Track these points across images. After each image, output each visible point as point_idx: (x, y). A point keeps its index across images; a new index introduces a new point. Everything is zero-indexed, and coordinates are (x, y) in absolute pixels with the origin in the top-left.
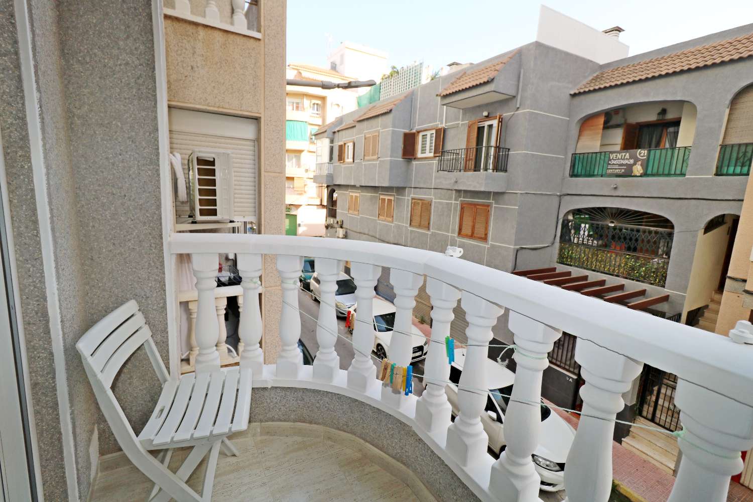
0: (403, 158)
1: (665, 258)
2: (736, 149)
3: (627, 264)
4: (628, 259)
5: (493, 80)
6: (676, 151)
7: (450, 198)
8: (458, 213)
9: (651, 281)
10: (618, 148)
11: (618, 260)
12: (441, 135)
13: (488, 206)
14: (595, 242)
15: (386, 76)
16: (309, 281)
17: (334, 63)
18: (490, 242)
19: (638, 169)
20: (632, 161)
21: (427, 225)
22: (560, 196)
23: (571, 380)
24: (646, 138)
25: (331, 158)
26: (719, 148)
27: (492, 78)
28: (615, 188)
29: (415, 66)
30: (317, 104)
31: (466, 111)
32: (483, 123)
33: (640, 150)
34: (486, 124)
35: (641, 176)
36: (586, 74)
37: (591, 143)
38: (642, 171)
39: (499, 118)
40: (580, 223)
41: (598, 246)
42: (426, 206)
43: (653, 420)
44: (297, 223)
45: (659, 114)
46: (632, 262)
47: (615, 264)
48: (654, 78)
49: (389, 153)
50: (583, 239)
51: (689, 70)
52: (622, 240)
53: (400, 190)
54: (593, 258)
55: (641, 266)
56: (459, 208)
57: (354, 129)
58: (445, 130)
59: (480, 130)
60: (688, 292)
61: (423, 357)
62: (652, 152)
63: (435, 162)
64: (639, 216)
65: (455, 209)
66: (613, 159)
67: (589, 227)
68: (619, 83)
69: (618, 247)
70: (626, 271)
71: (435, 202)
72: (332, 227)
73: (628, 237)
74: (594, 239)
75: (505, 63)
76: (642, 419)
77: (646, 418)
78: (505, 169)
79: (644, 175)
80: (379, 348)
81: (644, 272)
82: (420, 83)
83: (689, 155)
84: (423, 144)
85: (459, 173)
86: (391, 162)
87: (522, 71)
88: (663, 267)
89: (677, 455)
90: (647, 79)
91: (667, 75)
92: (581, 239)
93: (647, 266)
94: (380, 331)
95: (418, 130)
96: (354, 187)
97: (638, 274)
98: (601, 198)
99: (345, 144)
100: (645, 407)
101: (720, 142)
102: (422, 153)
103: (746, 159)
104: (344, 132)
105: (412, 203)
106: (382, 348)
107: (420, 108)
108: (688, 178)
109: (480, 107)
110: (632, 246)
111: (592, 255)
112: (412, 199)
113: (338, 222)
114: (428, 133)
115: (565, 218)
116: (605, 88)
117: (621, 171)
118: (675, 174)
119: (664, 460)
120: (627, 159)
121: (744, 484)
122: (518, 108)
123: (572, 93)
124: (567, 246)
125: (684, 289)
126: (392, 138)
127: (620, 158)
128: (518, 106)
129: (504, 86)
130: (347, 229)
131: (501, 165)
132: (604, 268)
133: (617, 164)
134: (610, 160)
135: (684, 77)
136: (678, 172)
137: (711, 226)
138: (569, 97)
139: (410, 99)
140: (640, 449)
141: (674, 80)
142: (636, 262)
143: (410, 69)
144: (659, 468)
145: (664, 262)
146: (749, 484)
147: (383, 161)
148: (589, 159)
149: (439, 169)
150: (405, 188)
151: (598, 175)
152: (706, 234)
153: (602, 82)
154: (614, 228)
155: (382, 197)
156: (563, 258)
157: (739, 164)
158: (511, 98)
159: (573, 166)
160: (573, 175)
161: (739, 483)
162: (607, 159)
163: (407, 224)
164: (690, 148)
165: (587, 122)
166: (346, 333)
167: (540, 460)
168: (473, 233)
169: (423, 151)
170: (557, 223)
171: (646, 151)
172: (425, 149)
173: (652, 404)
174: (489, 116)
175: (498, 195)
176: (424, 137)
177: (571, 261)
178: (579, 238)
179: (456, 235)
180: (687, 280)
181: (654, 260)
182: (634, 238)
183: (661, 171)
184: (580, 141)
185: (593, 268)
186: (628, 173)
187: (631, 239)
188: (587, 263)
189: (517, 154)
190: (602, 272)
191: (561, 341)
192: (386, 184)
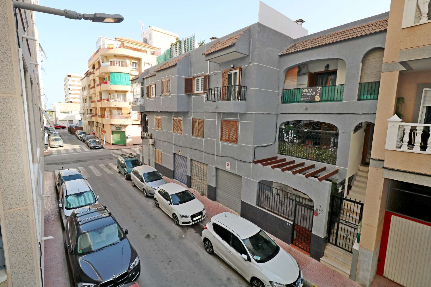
0: (185, 94)
1: (335, 148)
2: (367, 85)
3: (315, 153)
4: (316, 149)
5: (234, 44)
6: (336, 87)
7: (215, 118)
8: (220, 127)
9: (329, 161)
10: (306, 86)
11: (310, 150)
12: (207, 79)
13: (237, 122)
14: (298, 140)
15: (174, 44)
16: (130, 174)
17: (145, 39)
18: (239, 144)
19: (317, 98)
20: (314, 93)
21: (202, 135)
22: (277, 114)
23: (290, 225)
24: (320, 81)
25: (142, 95)
26: (358, 85)
27: (234, 43)
28: (306, 109)
29: (190, 38)
30: (135, 63)
31: (221, 64)
32: (231, 72)
33: (318, 87)
34: (233, 72)
35: (319, 102)
36: (287, 44)
37: (292, 84)
38: (319, 99)
39: (240, 69)
40: (289, 130)
41: (299, 143)
42: (201, 123)
43: (335, 244)
44: (126, 136)
45: (326, 67)
46: (318, 152)
47: (309, 153)
48: (322, 46)
49: (176, 90)
50: (291, 139)
51: (341, 41)
52: (312, 139)
53: (185, 114)
54: (297, 150)
55: (322, 154)
56: (220, 123)
57: (156, 77)
58: (209, 76)
59: (230, 76)
60: (348, 167)
61: (203, 218)
62: (324, 88)
63: (205, 96)
64: (319, 125)
65: (218, 124)
66: (304, 92)
67: (294, 132)
68: (304, 49)
69: (310, 143)
70: (315, 157)
71: (206, 120)
72: (146, 138)
73: (315, 137)
74: (297, 139)
75: (241, 35)
76: (330, 244)
77: (332, 243)
78: (245, 99)
79: (321, 101)
80: (174, 215)
81: (325, 156)
82: (193, 48)
83: (343, 89)
84: (197, 85)
85: (218, 102)
86: (178, 96)
87: (251, 40)
88: (334, 153)
89: (351, 265)
90: (319, 47)
91: (329, 44)
92: (290, 139)
93: (326, 153)
94: (174, 204)
95: (194, 77)
96: (157, 112)
97: (321, 158)
98: (299, 115)
99: (150, 86)
100: (331, 237)
101: (359, 82)
102: (197, 91)
103: (372, 91)
104: (149, 79)
105: (193, 121)
106: (176, 216)
107: (194, 63)
108: (344, 102)
109: (229, 62)
110: (317, 142)
111: (296, 148)
112: (193, 119)
113: (149, 135)
114: (200, 78)
115: (281, 127)
116: (298, 52)
117: (309, 99)
118: (337, 100)
119: (344, 269)
120: (311, 92)
121: (386, 277)
122: (250, 62)
123: (280, 54)
124: (283, 143)
125: (346, 165)
126: (178, 81)
127: (308, 92)
128: (250, 61)
129: (241, 48)
130: (155, 139)
131: (242, 97)
132: (303, 155)
133: (306, 95)
134: (302, 93)
135: (338, 46)
136: (338, 99)
137: (357, 129)
138: (278, 57)
139: (188, 58)
140: (331, 264)
141: (333, 47)
142: (319, 151)
143: (187, 40)
144: (342, 275)
145: (335, 150)
146: (388, 276)
147: (173, 96)
148: (291, 93)
149: (207, 100)
150: (188, 112)
151: (296, 102)
152: (355, 134)
153: (295, 48)
154: (307, 132)
155: (174, 118)
156: (281, 151)
157: (369, 93)
158: (246, 57)
159: (283, 97)
160: (284, 102)
161: (383, 276)
162: (301, 93)
163: (190, 134)
164: (344, 85)
165: (289, 71)
166: (153, 207)
167: (275, 284)
168: (229, 138)
169: (198, 90)
170: (276, 130)
171: (321, 88)
172: (198, 88)
173: (335, 235)
174: (234, 67)
175: (242, 115)
176: (198, 81)
177: (285, 152)
178: (288, 139)
179: (219, 140)
180: (347, 161)
181: (329, 150)
182: (318, 137)
183: (329, 99)
184: (286, 82)
185: (298, 156)
186: (313, 101)
187: (316, 138)
188: (294, 153)
189: (251, 90)
190: (302, 158)
191: (283, 201)
192: (176, 110)
